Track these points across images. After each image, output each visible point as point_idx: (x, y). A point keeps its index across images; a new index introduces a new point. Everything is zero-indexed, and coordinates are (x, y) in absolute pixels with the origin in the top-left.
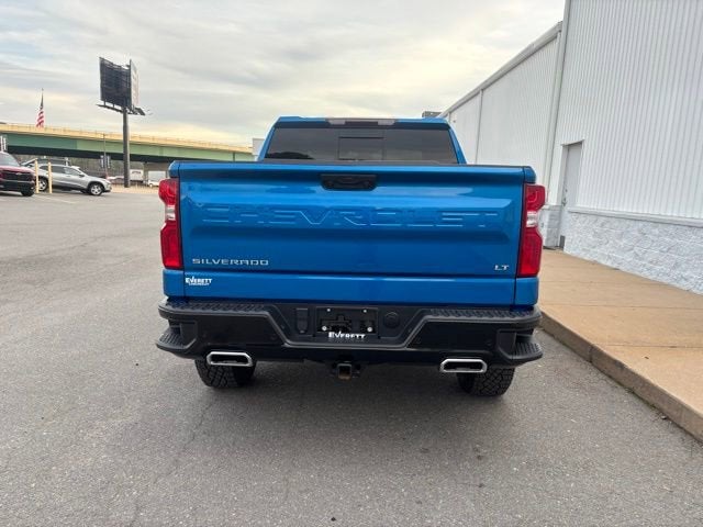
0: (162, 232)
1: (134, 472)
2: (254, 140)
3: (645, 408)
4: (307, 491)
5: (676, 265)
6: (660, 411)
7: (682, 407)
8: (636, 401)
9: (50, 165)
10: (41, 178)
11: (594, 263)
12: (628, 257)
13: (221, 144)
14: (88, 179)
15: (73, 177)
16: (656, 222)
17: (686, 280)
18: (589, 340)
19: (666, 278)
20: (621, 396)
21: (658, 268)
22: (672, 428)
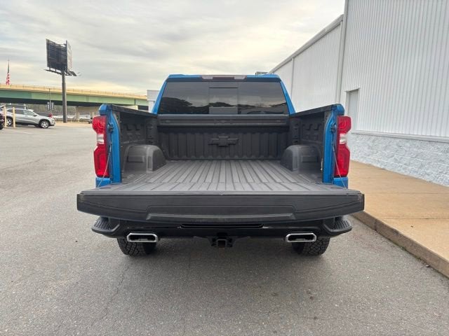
0: (95, 153)
1: (77, 318)
2: (148, 91)
3: (414, 260)
4: (198, 327)
5: (422, 166)
6: (425, 262)
7: (439, 259)
8: (408, 255)
9: (14, 109)
10: (8, 117)
11: (370, 165)
12: (391, 161)
13: (126, 94)
14: (40, 117)
15: (29, 116)
16: (408, 139)
17: (428, 175)
18: (373, 216)
19: (415, 174)
20: (398, 252)
21: (410, 168)
22: (434, 273)
